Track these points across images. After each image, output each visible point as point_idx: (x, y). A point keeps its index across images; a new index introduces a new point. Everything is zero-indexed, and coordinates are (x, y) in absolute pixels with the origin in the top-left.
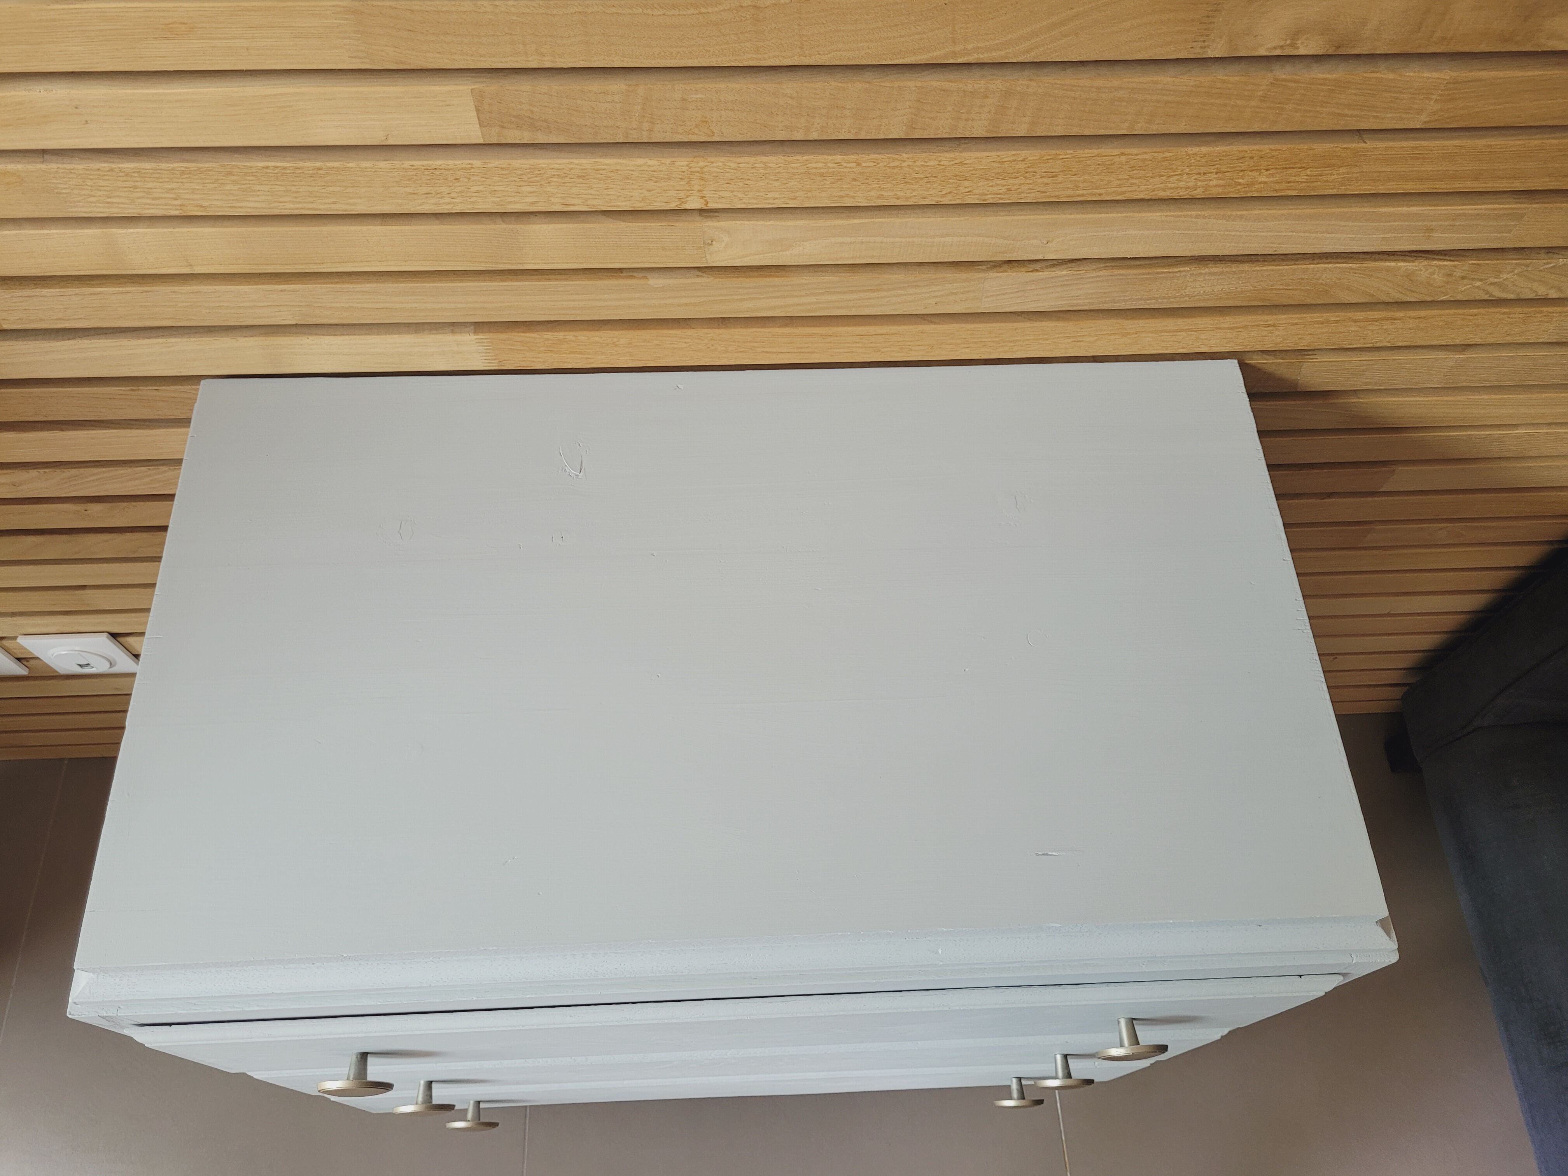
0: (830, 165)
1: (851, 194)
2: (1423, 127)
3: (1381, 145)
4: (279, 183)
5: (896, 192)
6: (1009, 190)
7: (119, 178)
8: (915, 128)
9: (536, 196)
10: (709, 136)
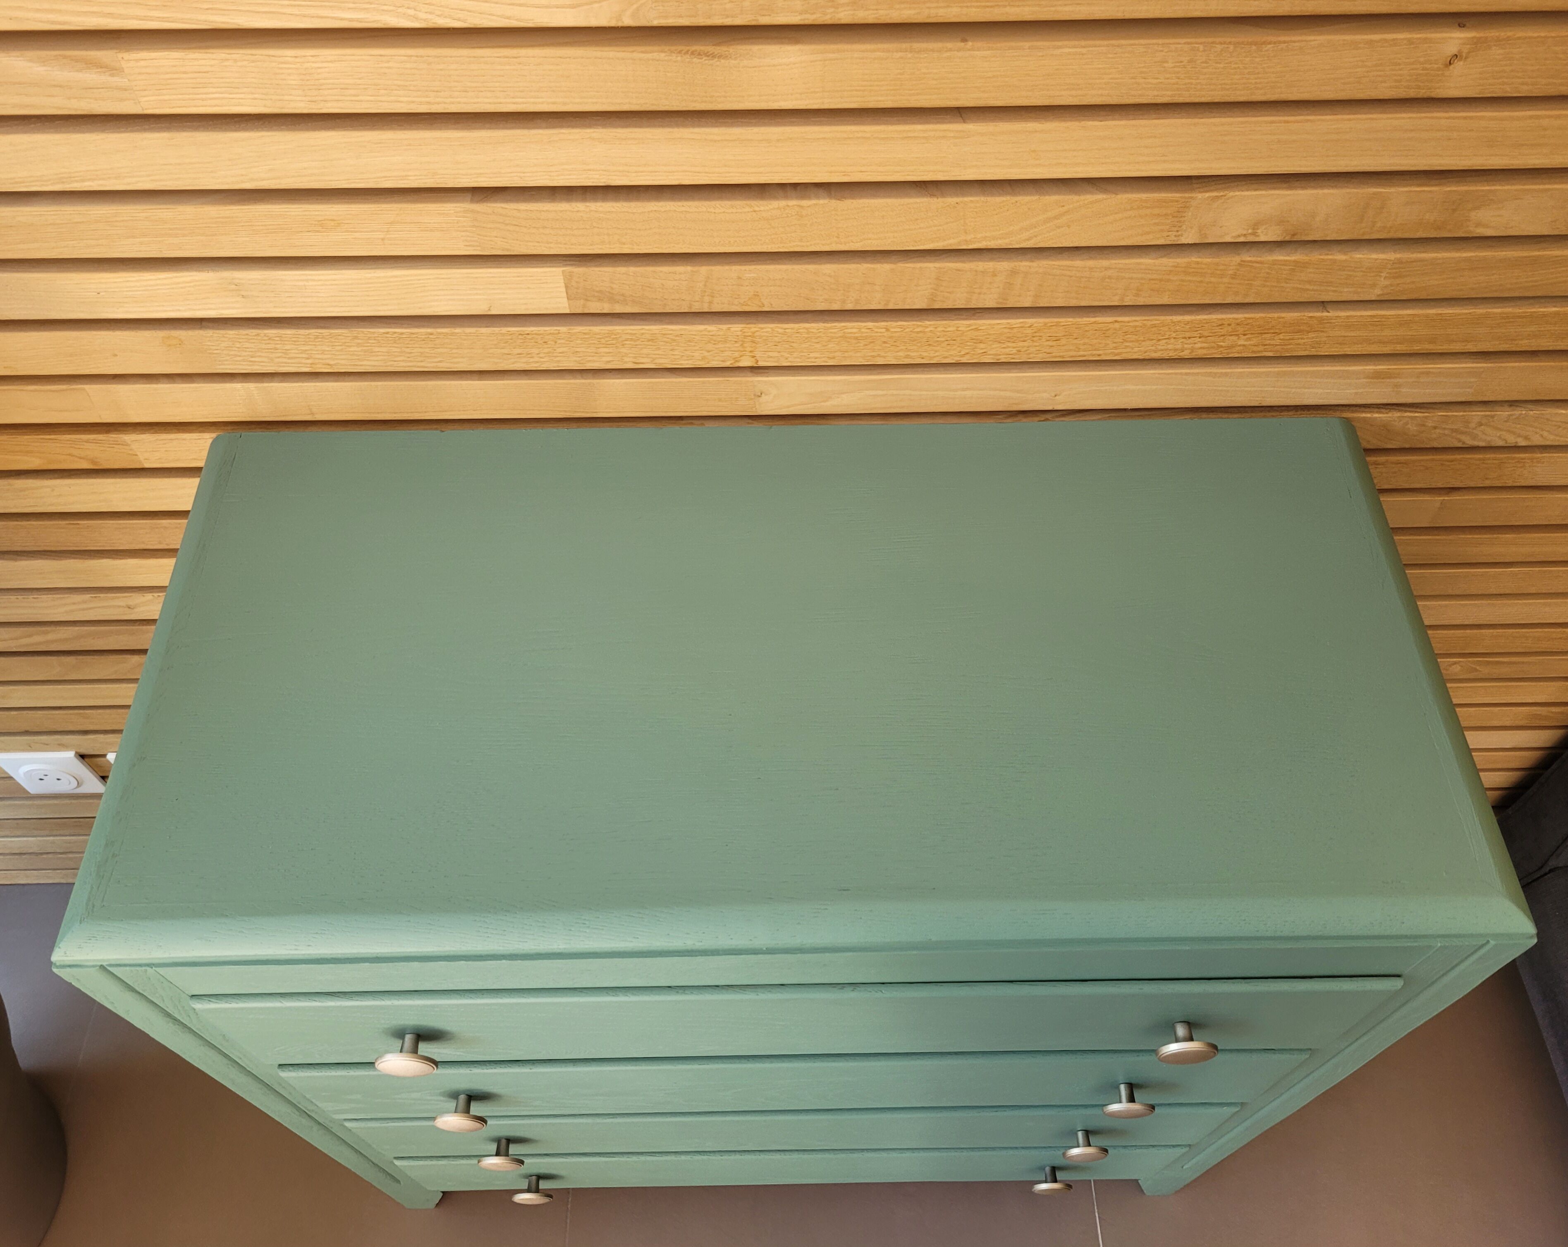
0: (863, 330)
1: (883, 354)
2: (1378, 299)
3: (1343, 314)
4: (396, 345)
5: (922, 353)
6: (1020, 351)
7: (263, 342)
8: (935, 301)
9: (612, 356)
10: (760, 307)
